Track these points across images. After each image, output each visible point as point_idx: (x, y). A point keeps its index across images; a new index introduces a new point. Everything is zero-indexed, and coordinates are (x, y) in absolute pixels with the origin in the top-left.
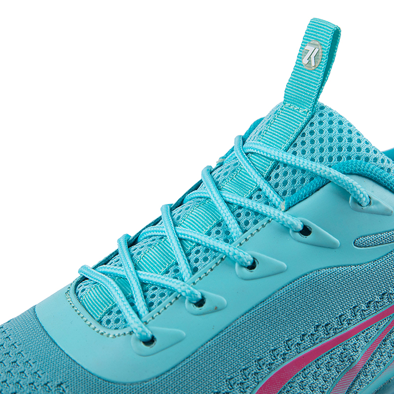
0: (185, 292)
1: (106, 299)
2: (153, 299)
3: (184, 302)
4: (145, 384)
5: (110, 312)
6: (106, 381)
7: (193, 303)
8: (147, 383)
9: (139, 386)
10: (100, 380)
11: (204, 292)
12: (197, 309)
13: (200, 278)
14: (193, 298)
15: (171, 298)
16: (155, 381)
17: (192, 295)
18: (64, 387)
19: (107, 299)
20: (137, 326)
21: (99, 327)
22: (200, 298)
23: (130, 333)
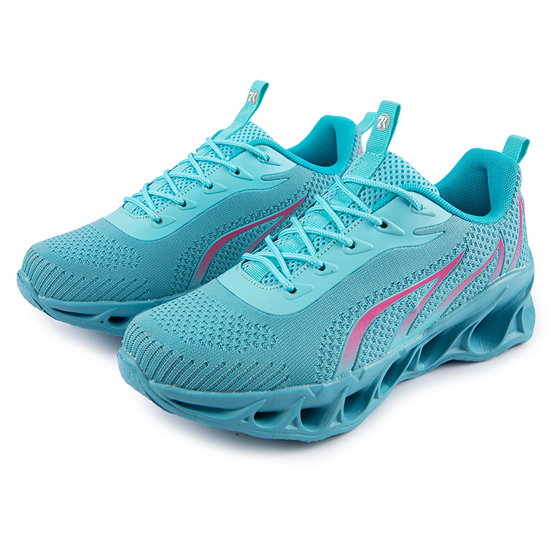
0: (313, 262)
1: (264, 269)
2: (293, 268)
3: (313, 268)
4: (291, 316)
5: (266, 276)
6: (268, 314)
7: (318, 269)
8: (293, 315)
9: (288, 317)
10: (264, 314)
11: (325, 262)
12: (321, 272)
13: (321, 254)
14: (318, 265)
15: (305, 266)
16: (297, 314)
17: (317, 263)
20: (285, 282)
21: (260, 285)
22: (322, 265)
23: (281, 287)
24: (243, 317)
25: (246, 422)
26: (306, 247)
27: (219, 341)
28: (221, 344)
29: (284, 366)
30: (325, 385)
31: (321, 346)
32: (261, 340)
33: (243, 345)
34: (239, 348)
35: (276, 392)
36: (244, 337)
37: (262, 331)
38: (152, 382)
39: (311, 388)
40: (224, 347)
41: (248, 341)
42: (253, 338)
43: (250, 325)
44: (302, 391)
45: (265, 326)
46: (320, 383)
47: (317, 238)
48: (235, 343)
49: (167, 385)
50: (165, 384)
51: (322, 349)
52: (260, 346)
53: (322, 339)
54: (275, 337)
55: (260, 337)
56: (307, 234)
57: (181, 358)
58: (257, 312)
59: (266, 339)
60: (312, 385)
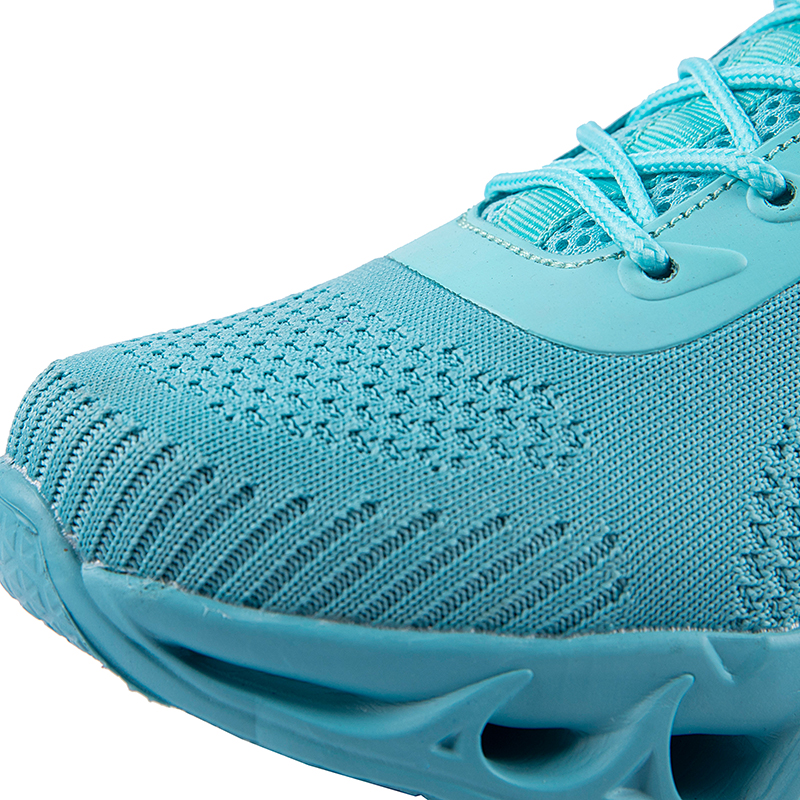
0: (746, 168)
1: (554, 204)
2: (667, 198)
3: (745, 196)
4: (650, 357)
5: (565, 226)
6: (559, 346)
7: (765, 198)
8: (656, 356)
9: (637, 360)
10: (544, 344)
11: (792, 175)
12: (775, 210)
13: (781, 146)
14: (766, 181)
15: (714, 186)
16: (673, 353)
17: (764, 176)
18: (461, 355)
19: (558, 206)
20: (631, 238)
21: (539, 255)
22: (782, 184)
23: (616, 256)
24: (460, 352)
25: (445, 754)
26: (726, 132)
27: (356, 424)
28: (367, 436)
29: (611, 539)
30: (775, 639)
31: (764, 484)
32: (524, 433)
33: (453, 444)
34: (435, 456)
35: (573, 643)
36: (457, 416)
37: (528, 402)
38: (92, 570)
39: (716, 644)
40: (376, 448)
41: (475, 434)
42: (491, 424)
43: (485, 379)
44: (677, 650)
45: (543, 386)
46: (753, 630)
47: (770, 100)
48: (419, 436)
49: (148, 581)
50: (142, 575)
51: (765, 494)
52: (519, 456)
53: (771, 456)
54: (580, 430)
55: (521, 425)
56: (735, 90)
57: (206, 471)
58: (516, 338)
59: (544, 434)
60: (720, 634)
